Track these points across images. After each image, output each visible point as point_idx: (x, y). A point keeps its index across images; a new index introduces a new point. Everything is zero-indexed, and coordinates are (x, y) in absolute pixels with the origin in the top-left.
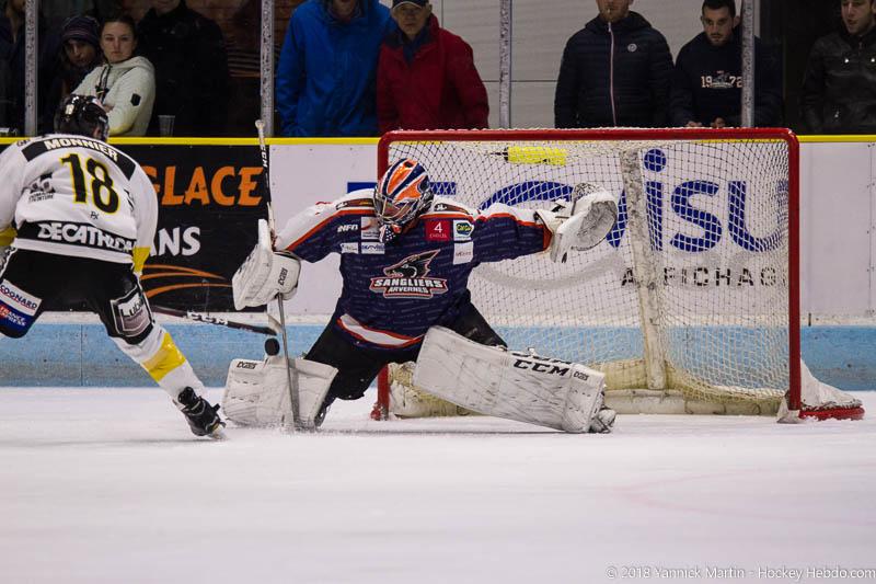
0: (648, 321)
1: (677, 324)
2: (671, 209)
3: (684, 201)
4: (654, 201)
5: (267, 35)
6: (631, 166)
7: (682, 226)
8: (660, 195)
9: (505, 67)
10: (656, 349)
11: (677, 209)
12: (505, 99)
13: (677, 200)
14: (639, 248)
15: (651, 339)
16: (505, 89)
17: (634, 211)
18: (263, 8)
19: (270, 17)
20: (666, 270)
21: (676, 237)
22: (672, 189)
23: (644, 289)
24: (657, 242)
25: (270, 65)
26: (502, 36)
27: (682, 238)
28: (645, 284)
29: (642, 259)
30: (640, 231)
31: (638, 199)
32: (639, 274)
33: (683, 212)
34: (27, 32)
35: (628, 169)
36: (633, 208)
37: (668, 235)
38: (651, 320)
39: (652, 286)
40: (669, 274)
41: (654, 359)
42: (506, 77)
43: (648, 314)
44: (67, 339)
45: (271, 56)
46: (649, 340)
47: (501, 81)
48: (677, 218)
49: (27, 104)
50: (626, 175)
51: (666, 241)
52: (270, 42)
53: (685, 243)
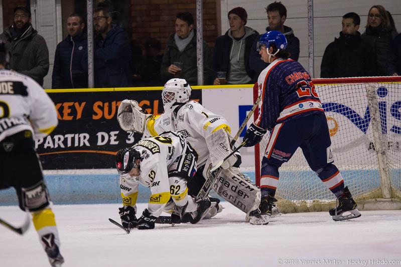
0: (382, 169)
1: (395, 167)
2: (391, 115)
3: (396, 111)
4: (382, 112)
5: (199, 38)
6: (372, 97)
7: (396, 123)
8: (385, 109)
9: (311, 50)
10: (386, 182)
11: (393, 115)
12: (311, 65)
13: (393, 111)
14: (377, 135)
15: (384, 177)
16: (311, 60)
17: (374, 118)
18: (198, 26)
19: (201, 30)
20: (389, 143)
21: (393, 127)
22: (390, 106)
23: (380, 155)
24: (384, 131)
25: (201, 52)
26: (309, 36)
27: (396, 128)
28: (380, 152)
29: (378, 140)
30: (377, 128)
31: (376, 113)
32: (378, 147)
33: (396, 116)
34: (88, 40)
35: (371, 99)
36: (373, 117)
37: (389, 126)
38: (383, 169)
39: (383, 153)
40: (390, 144)
41: (385, 187)
42: (311, 55)
43: (382, 166)
44: (110, 181)
45: (201, 48)
46: (383, 178)
47: (309, 56)
48: (393, 118)
49: (89, 73)
50: (370, 102)
51: (388, 129)
52: (201, 41)
53: (398, 130)
